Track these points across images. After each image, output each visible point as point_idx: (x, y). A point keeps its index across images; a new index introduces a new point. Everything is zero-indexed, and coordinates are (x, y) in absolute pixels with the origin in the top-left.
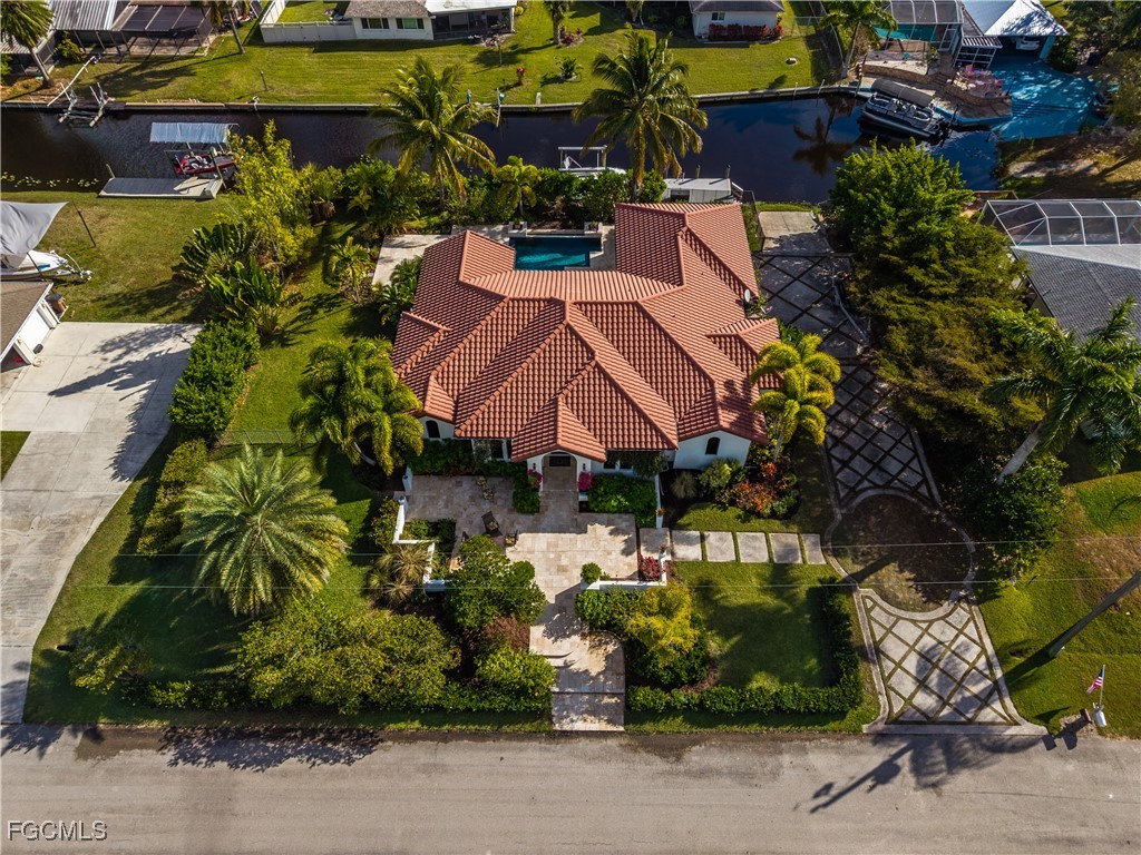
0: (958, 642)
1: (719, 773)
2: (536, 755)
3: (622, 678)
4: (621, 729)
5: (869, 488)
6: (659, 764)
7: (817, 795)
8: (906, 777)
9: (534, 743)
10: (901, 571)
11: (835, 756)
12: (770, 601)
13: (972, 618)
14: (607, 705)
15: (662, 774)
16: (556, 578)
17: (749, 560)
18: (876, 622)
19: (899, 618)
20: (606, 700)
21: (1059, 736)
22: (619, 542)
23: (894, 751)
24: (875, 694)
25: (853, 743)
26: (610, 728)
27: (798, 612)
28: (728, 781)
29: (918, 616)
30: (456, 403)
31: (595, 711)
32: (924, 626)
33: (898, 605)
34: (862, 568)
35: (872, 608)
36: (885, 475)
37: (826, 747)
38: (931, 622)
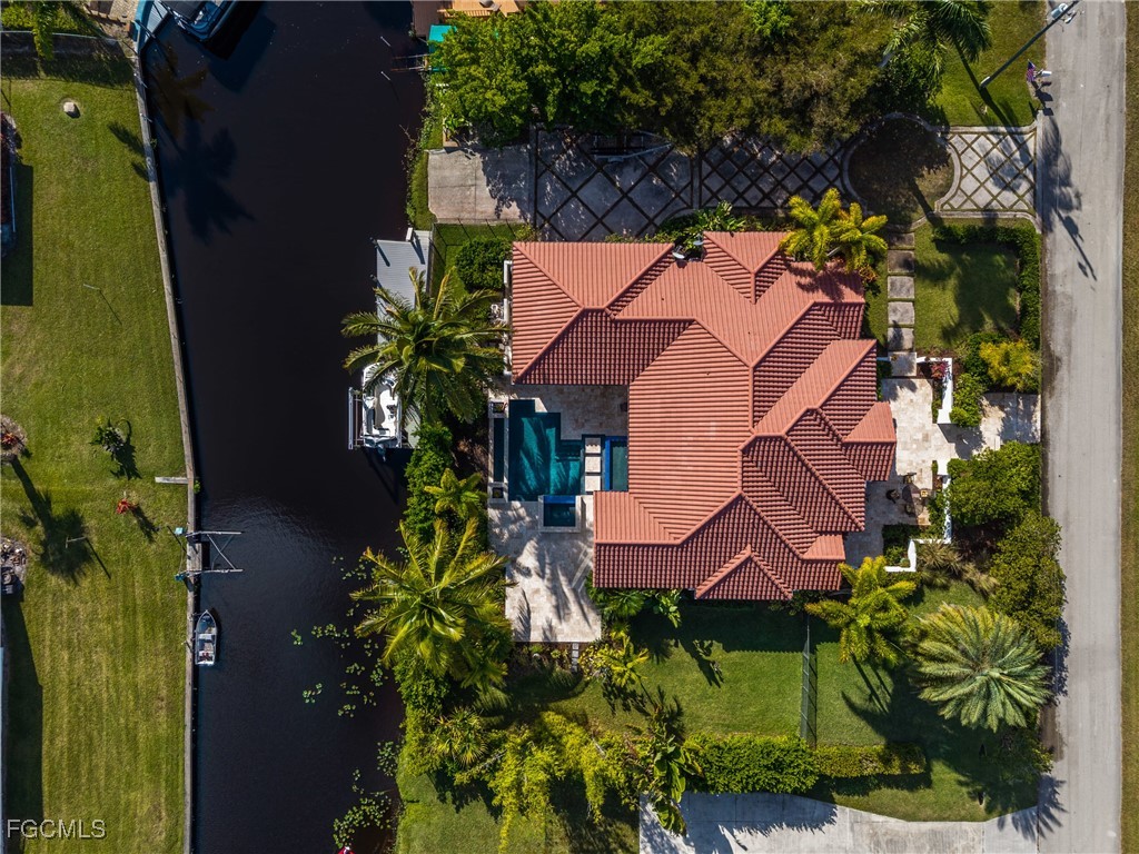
0: (978, 150)
1: (1069, 333)
2: (1057, 453)
3: (1006, 395)
4: (1039, 396)
5: (842, 182)
6: (1063, 373)
7: (1086, 274)
8: (1074, 215)
9: (1050, 455)
10: (922, 176)
11: (1057, 256)
12: (952, 282)
13: (960, 134)
14: (1025, 406)
15: (1069, 372)
16: (933, 442)
17: (912, 291)
18: (961, 205)
19: (959, 188)
20: (1021, 407)
21: (1044, 104)
22: (904, 393)
23: (1057, 218)
24: (1015, 219)
25: (1048, 241)
26: (1039, 404)
27: (961, 262)
28: (1074, 328)
29: (957, 173)
30: (821, 533)
31: (1029, 415)
32: (965, 171)
33: (949, 186)
34: (920, 206)
35: (950, 205)
36: (829, 165)
37: (1050, 260)
38: (962, 166)
